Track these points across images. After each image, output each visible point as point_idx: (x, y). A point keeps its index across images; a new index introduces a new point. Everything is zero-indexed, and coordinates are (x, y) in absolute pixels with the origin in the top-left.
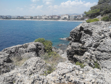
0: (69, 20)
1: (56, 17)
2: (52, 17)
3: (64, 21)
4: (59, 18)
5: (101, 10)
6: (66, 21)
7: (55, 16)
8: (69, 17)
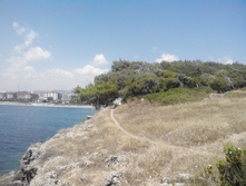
0: (59, 103)
1: (27, 97)
2: (15, 95)
3: (46, 105)
4: (34, 97)
5: (121, 86)
6: (52, 105)
7: (25, 93)
8: (59, 96)
